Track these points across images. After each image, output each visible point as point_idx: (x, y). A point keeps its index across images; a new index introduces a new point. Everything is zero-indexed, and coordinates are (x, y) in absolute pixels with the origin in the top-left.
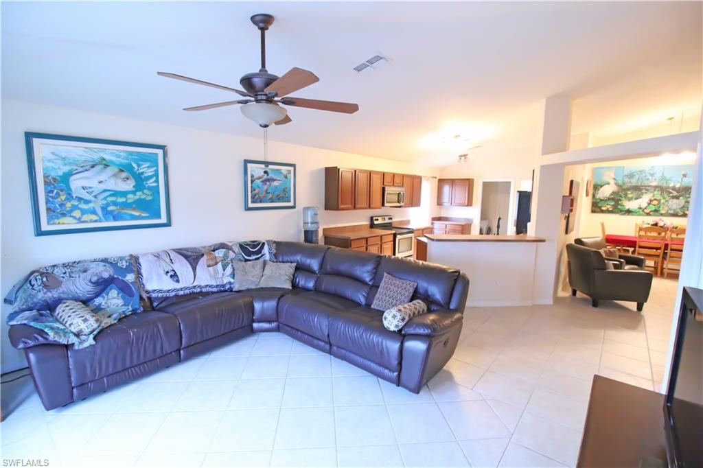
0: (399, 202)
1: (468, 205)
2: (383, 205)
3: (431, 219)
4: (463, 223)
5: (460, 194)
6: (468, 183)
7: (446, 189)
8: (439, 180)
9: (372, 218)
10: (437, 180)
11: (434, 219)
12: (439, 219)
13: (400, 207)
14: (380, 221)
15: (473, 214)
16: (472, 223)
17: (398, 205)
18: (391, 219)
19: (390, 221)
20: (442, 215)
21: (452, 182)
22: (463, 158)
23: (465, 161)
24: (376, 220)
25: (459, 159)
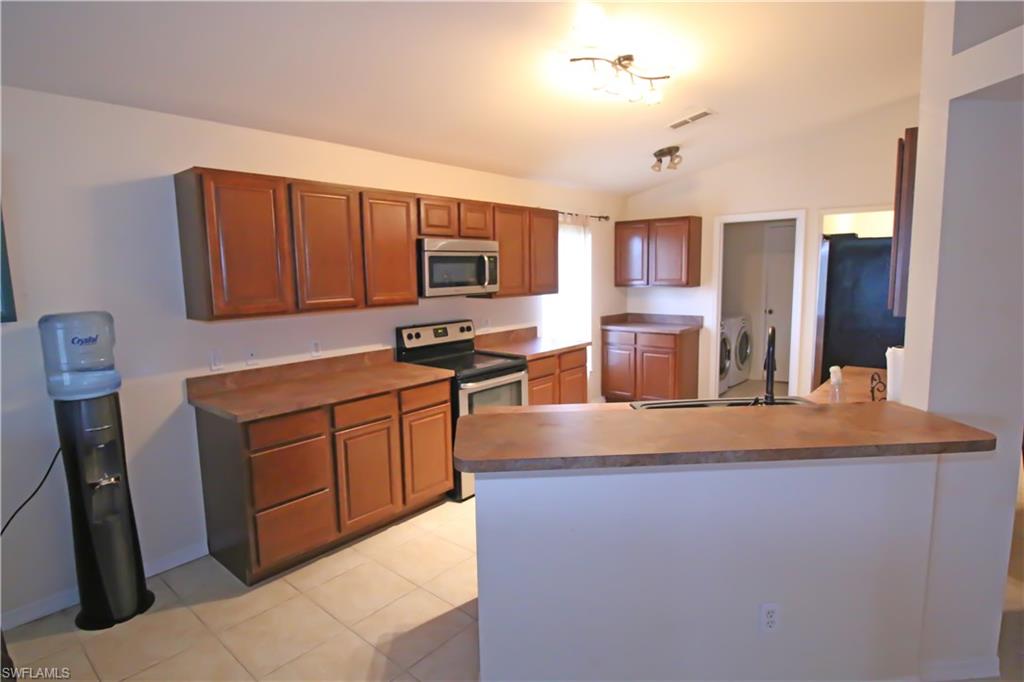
0: (481, 282)
1: (688, 284)
2: (421, 293)
3: (599, 322)
4: (677, 330)
5: (669, 257)
6: (688, 229)
7: (637, 245)
8: (618, 225)
9: (399, 331)
10: (610, 225)
11: (607, 321)
12: (623, 319)
13: (489, 295)
14: (428, 338)
15: (703, 304)
16: (702, 326)
17: (477, 289)
18: (469, 329)
19: (467, 336)
20: (630, 310)
21: (648, 228)
22: (666, 160)
23: (672, 166)
24: (410, 337)
25: (655, 159)
